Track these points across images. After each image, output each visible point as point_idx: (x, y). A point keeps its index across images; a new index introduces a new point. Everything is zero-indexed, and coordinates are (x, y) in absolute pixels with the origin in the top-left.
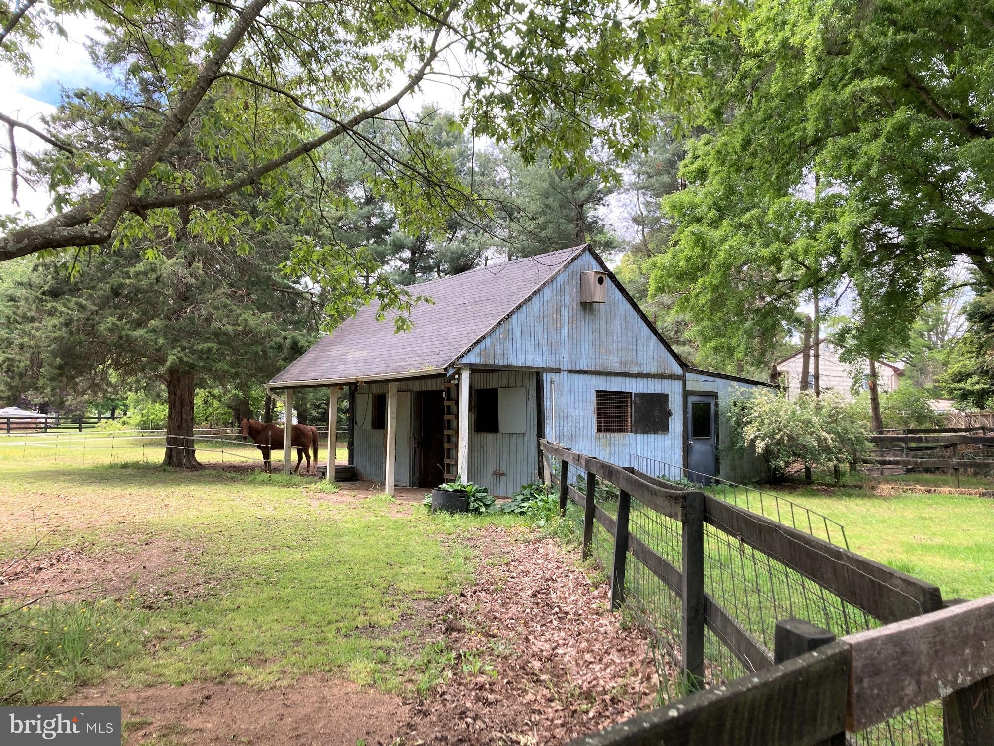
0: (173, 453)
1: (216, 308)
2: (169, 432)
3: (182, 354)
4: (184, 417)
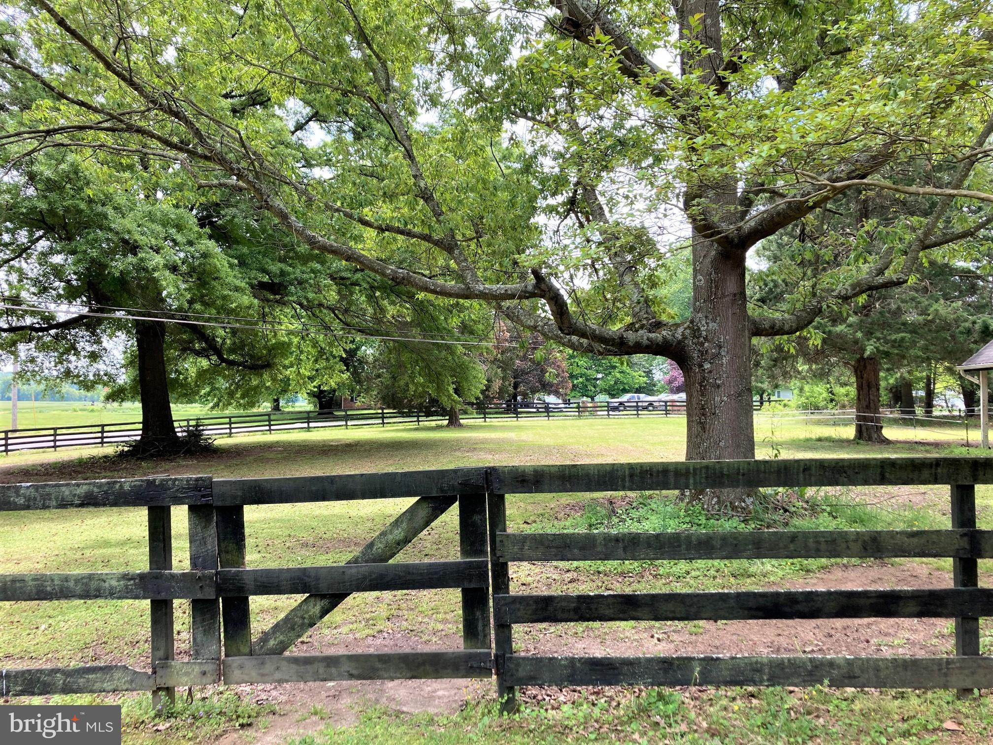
0: (864, 429)
1: (903, 301)
2: (858, 410)
3: (878, 345)
4: (872, 397)
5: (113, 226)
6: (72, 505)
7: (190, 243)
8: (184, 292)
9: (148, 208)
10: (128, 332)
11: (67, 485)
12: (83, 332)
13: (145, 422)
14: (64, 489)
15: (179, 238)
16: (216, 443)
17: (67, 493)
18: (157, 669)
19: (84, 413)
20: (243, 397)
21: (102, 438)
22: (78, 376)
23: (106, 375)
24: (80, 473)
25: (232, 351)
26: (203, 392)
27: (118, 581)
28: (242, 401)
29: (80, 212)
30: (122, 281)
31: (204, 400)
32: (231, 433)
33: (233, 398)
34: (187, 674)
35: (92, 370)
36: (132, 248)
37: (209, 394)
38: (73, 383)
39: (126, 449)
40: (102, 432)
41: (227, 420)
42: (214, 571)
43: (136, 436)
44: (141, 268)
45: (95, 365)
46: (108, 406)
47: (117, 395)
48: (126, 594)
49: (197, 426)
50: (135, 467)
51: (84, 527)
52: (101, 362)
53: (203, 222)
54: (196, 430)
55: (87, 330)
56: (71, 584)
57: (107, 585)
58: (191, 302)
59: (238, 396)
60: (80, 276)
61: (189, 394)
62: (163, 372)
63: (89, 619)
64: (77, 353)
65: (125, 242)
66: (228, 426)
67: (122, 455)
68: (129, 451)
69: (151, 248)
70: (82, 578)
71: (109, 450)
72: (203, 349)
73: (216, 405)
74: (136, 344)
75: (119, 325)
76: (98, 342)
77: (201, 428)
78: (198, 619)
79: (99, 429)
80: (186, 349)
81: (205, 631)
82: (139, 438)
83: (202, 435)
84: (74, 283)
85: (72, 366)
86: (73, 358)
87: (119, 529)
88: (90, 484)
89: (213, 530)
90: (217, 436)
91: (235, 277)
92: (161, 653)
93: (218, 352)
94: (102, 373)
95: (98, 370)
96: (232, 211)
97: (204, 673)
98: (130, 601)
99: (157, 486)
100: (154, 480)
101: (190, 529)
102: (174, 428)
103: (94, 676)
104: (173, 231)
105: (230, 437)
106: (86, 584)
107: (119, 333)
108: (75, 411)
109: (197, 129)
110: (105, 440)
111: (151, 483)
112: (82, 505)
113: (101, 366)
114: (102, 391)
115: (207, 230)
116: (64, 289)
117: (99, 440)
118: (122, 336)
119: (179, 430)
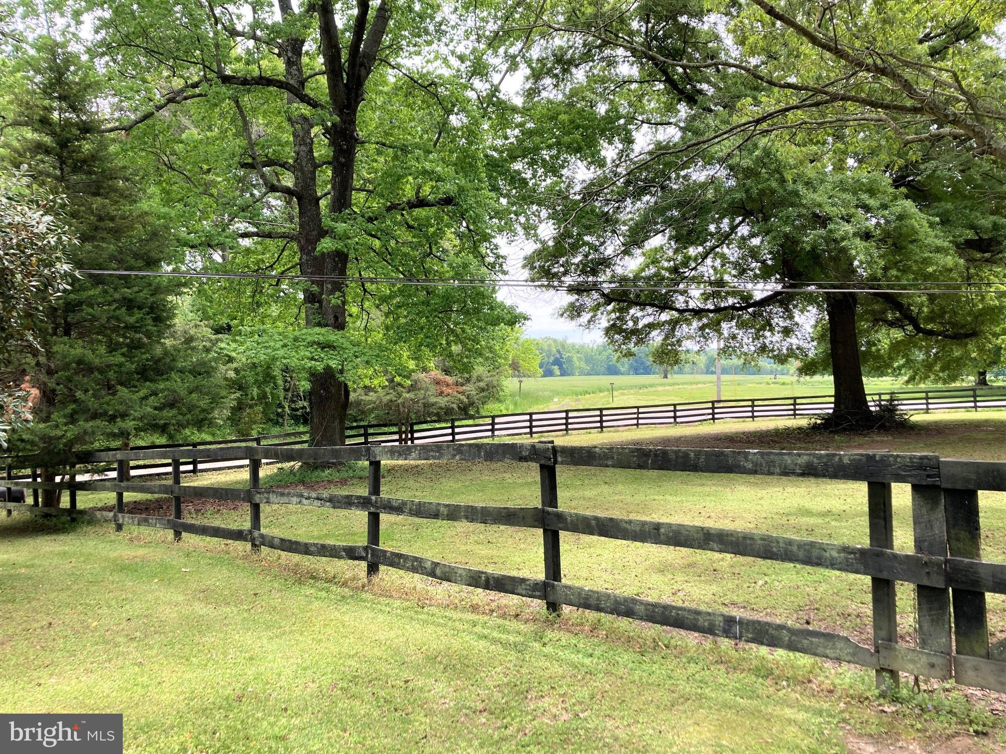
5: (804, 202)
6: (794, 473)
7: (884, 207)
8: (877, 260)
9: (839, 177)
10: (819, 306)
11: (789, 454)
12: (777, 309)
13: (837, 395)
14: (786, 457)
15: (872, 202)
16: (913, 419)
17: (789, 462)
18: (880, 649)
19: (776, 386)
20: (943, 370)
21: (795, 410)
22: (773, 351)
23: (798, 349)
24: (776, 442)
25: (931, 319)
26: (896, 365)
27: (839, 553)
28: (941, 374)
29: (773, 192)
30: (814, 255)
31: (897, 372)
32: (928, 409)
33: (931, 370)
34: (913, 661)
35: (786, 344)
36: (822, 221)
37: (903, 366)
38: (768, 357)
39: (819, 422)
40: (795, 404)
41: (924, 395)
42: (942, 558)
43: (829, 409)
44: (831, 240)
45: (788, 339)
46: (802, 379)
47: (809, 368)
48: (846, 567)
49: (892, 400)
50: (828, 440)
51: (786, 494)
52: (794, 337)
53: (898, 182)
54: (891, 404)
55: (781, 306)
56: (795, 548)
57: (827, 555)
58: (885, 269)
59: (937, 368)
60: (774, 255)
61: (882, 367)
62: (855, 345)
63: (800, 584)
64: (772, 330)
65: (816, 216)
66: (924, 401)
67: (815, 428)
68: (822, 424)
69: (842, 218)
70: (805, 544)
71: (803, 422)
72: (897, 319)
73: (912, 379)
74: (827, 317)
75: (811, 299)
76: (791, 317)
77: (896, 402)
78: (925, 606)
79: (791, 401)
80: (878, 320)
81: (932, 620)
82: (831, 411)
83: (897, 410)
84: (769, 262)
85: (767, 342)
86: (768, 334)
87: (818, 499)
88: (810, 455)
89: (940, 514)
90: (912, 412)
91: (936, 236)
92: (883, 633)
93: (914, 322)
94: (794, 347)
95: (791, 344)
96: (932, 164)
97: (932, 666)
98: (838, 573)
99: (877, 462)
100: (874, 455)
101: (914, 510)
102: (866, 402)
103: (817, 640)
104: (865, 197)
105: (927, 413)
106: (809, 551)
107: (810, 308)
108: (768, 384)
109: (906, 80)
110: (797, 412)
111: (871, 458)
112: (803, 475)
113: (793, 341)
114: (795, 364)
115: (903, 190)
116: (760, 269)
117: (792, 412)
118: (813, 310)
119: (872, 404)
